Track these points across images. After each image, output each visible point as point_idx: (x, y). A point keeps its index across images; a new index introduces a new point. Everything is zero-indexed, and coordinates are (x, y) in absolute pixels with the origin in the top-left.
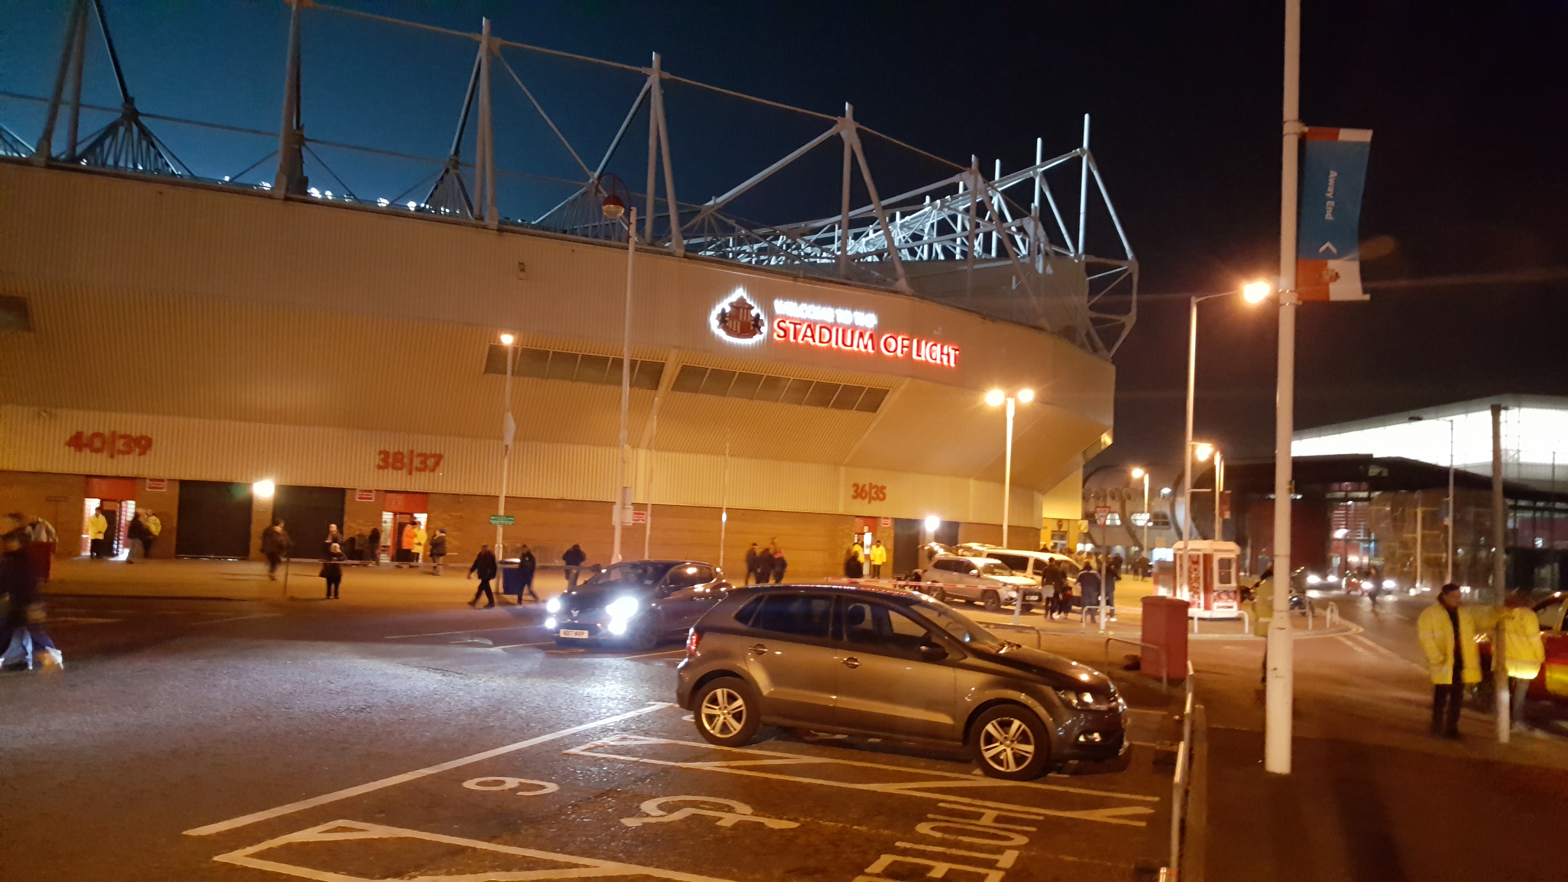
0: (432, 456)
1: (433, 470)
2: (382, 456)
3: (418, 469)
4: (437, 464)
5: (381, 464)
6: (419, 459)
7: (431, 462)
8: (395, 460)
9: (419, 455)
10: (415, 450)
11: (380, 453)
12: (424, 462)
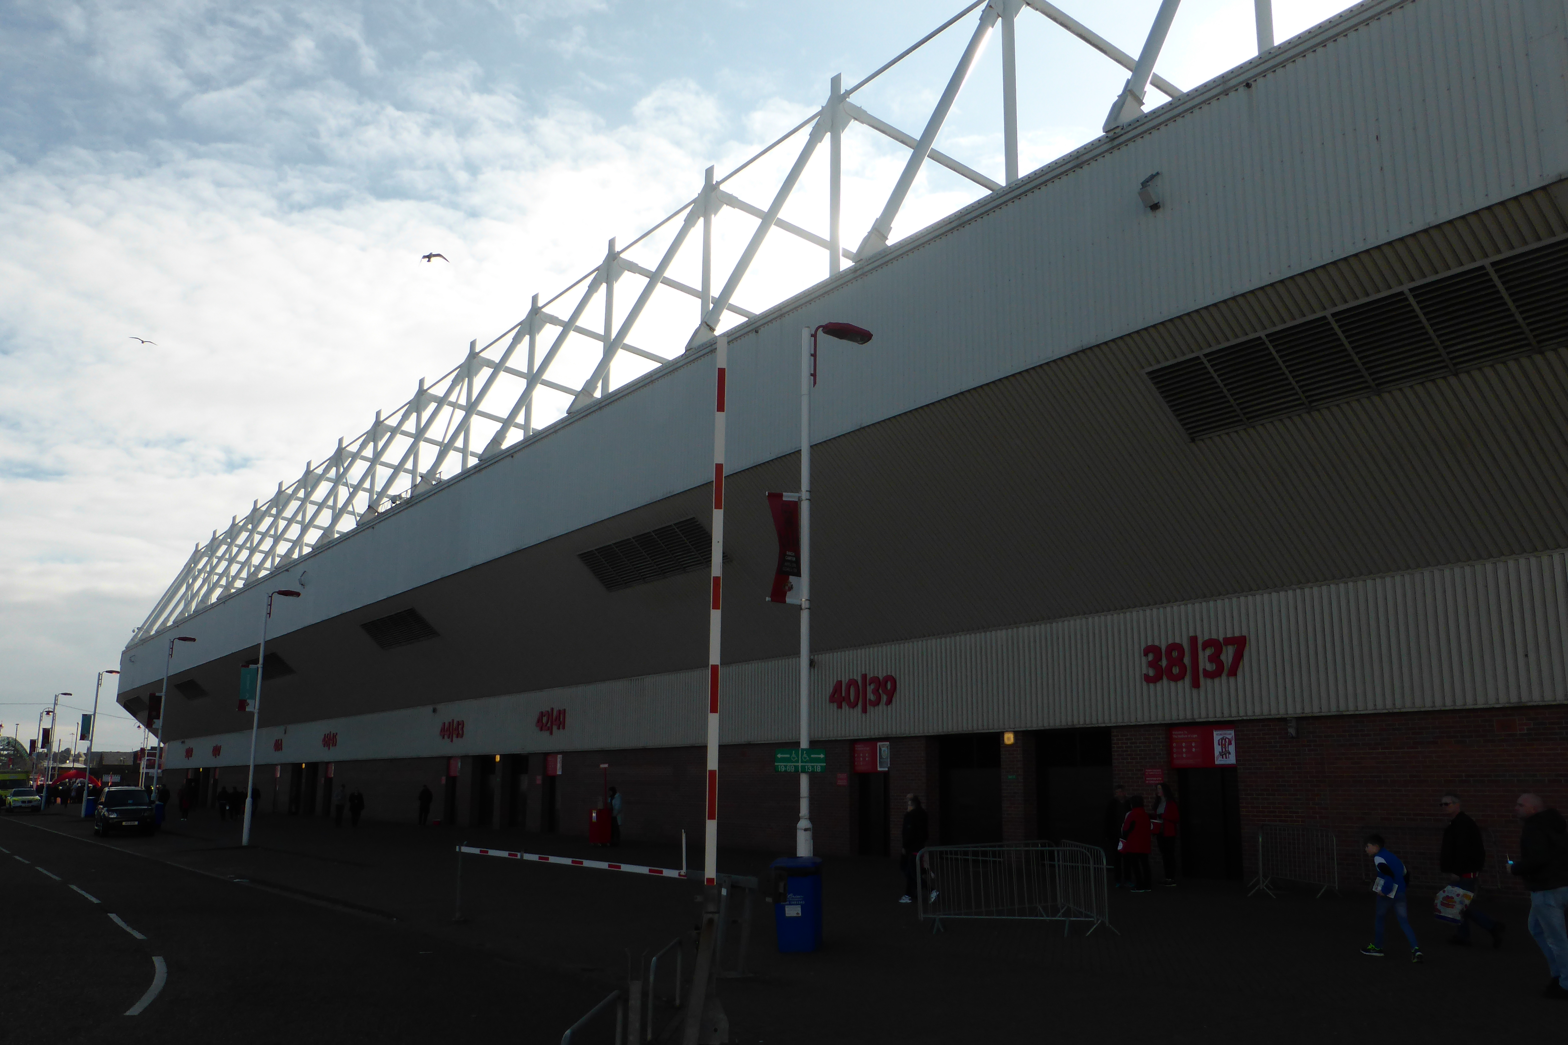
0: (1228, 641)
1: (1233, 672)
2: (1151, 657)
3: (1209, 675)
4: (1238, 657)
5: (1151, 673)
6: (1209, 651)
7: (1228, 655)
8: (1172, 663)
9: (1207, 644)
10: (1199, 634)
11: (1148, 650)
12: (1215, 658)
